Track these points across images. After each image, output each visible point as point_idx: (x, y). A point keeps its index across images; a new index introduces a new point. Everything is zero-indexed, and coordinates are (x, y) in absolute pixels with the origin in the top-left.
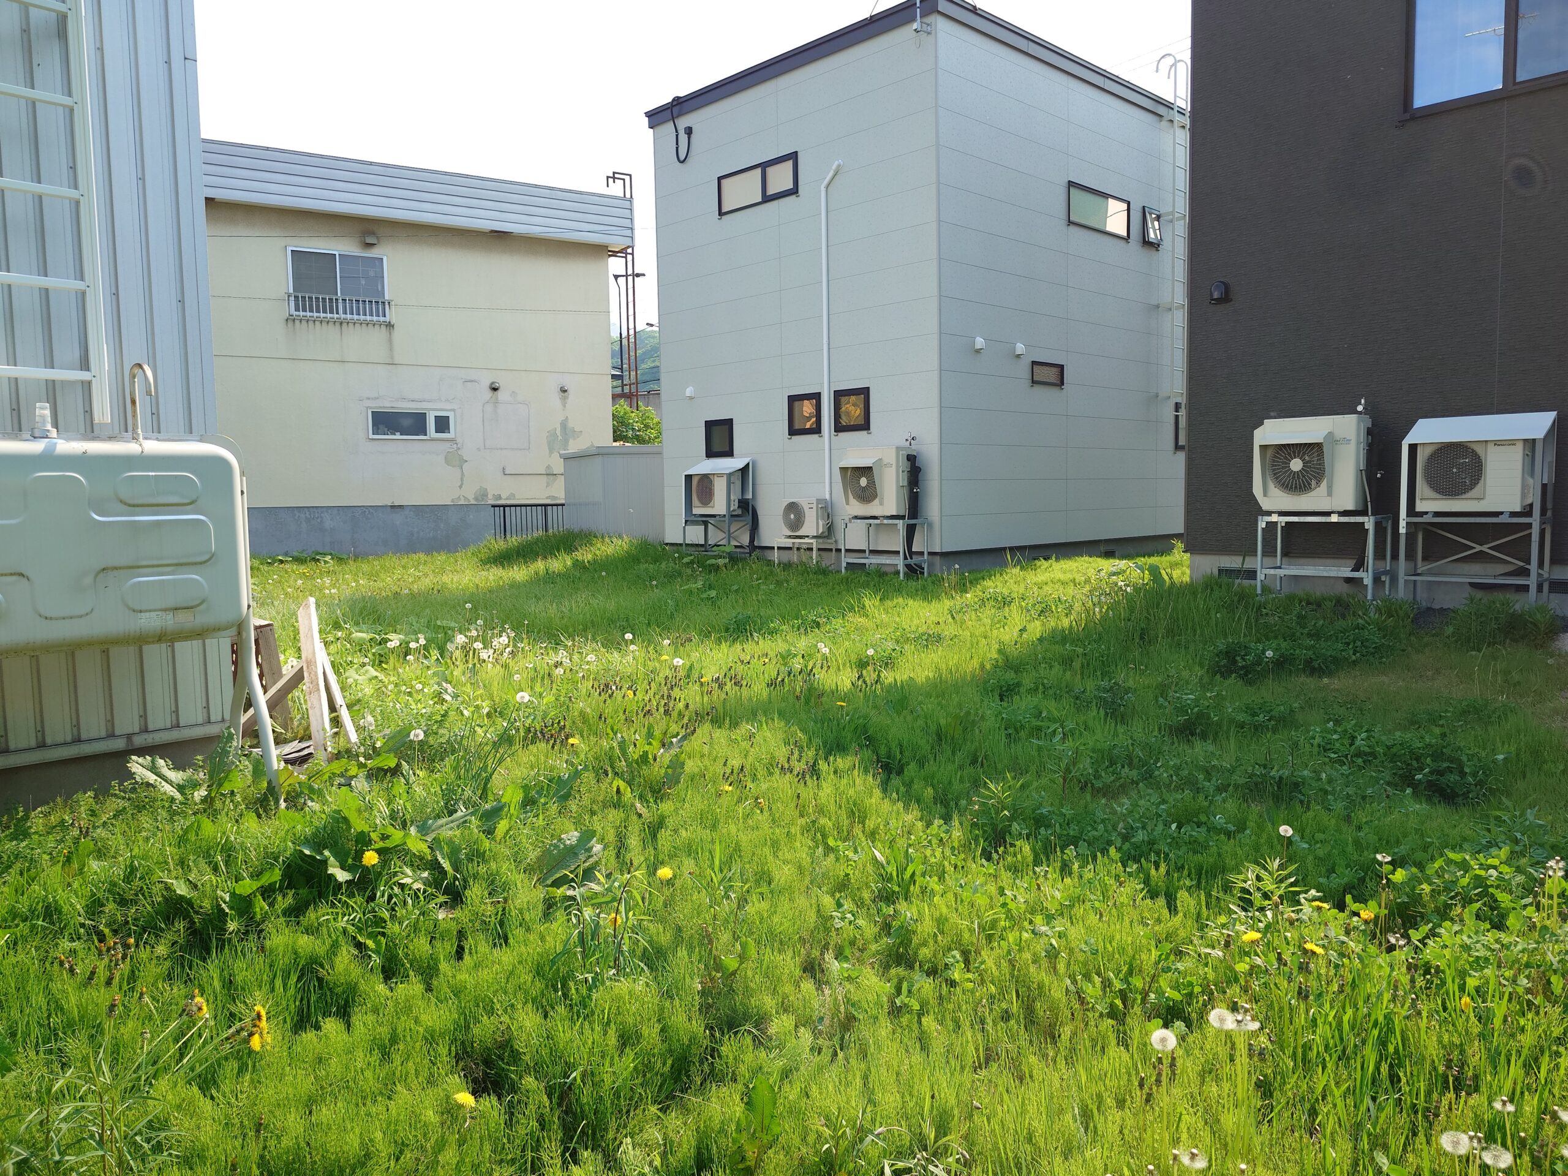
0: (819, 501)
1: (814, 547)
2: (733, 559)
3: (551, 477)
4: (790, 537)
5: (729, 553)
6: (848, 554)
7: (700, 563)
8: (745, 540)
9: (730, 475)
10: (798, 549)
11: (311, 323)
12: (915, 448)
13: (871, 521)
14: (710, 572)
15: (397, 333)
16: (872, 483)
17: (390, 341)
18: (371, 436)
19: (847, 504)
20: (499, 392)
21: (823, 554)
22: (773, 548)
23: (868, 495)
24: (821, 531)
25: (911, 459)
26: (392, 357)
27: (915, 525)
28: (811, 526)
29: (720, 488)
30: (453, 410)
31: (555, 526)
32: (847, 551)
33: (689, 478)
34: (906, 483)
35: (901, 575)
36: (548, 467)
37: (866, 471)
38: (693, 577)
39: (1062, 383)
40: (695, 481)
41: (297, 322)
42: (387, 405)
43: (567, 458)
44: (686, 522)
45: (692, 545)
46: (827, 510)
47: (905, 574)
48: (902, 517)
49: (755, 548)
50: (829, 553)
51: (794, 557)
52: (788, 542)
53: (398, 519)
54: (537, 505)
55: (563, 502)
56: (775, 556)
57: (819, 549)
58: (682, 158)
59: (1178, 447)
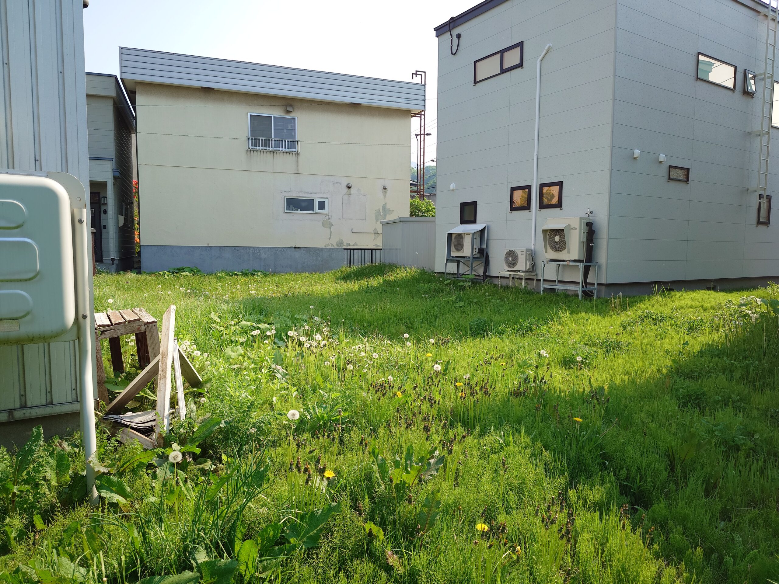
0: (527, 250)
1: (523, 277)
2: (474, 283)
3: (376, 235)
4: (508, 271)
5: (471, 279)
6: (545, 283)
7: (455, 285)
8: (481, 272)
9: (474, 234)
10: (513, 278)
11: (259, 152)
12: (592, 218)
13: (561, 263)
14: (460, 290)
15: (301, 157)
16: (563, 240)
17: (297, 161)
18: (286, 211)
19: (546, 252)
20: (351, 189)
21: (529, 282)
22: (498, 277)
23: (560, 247)
24: (528, 268)
25: (590, 225)
26: (298, 170)
27: (589, 266)
28: (522, 265)
29: (468, 241)
30: (327, 198)
31: (377, 260)
32: (544, 280)
33: (450, 235)
34: (585, 240)
35: (580, 297)
36: (375, 229)
37: (560, 232)
38: (449, 293)
39: (688, 179)
40: (453, 237)
41: (252, 152)
42: (295, 195)
43: (384, 224)
44: (447, 260)
45: (450, 274)
46: (532, 256)
47: (582, 297)
48: (581, 261)
49: (487, 277)
50: (532, 282)
51: (510, 283)
52: (507, 274)
53: (297, 254)
54: (367, 249)
55: (381, 248)
56: (499, 282)
57: (526, 279)
58: (454, 52)
59: (759, 223)
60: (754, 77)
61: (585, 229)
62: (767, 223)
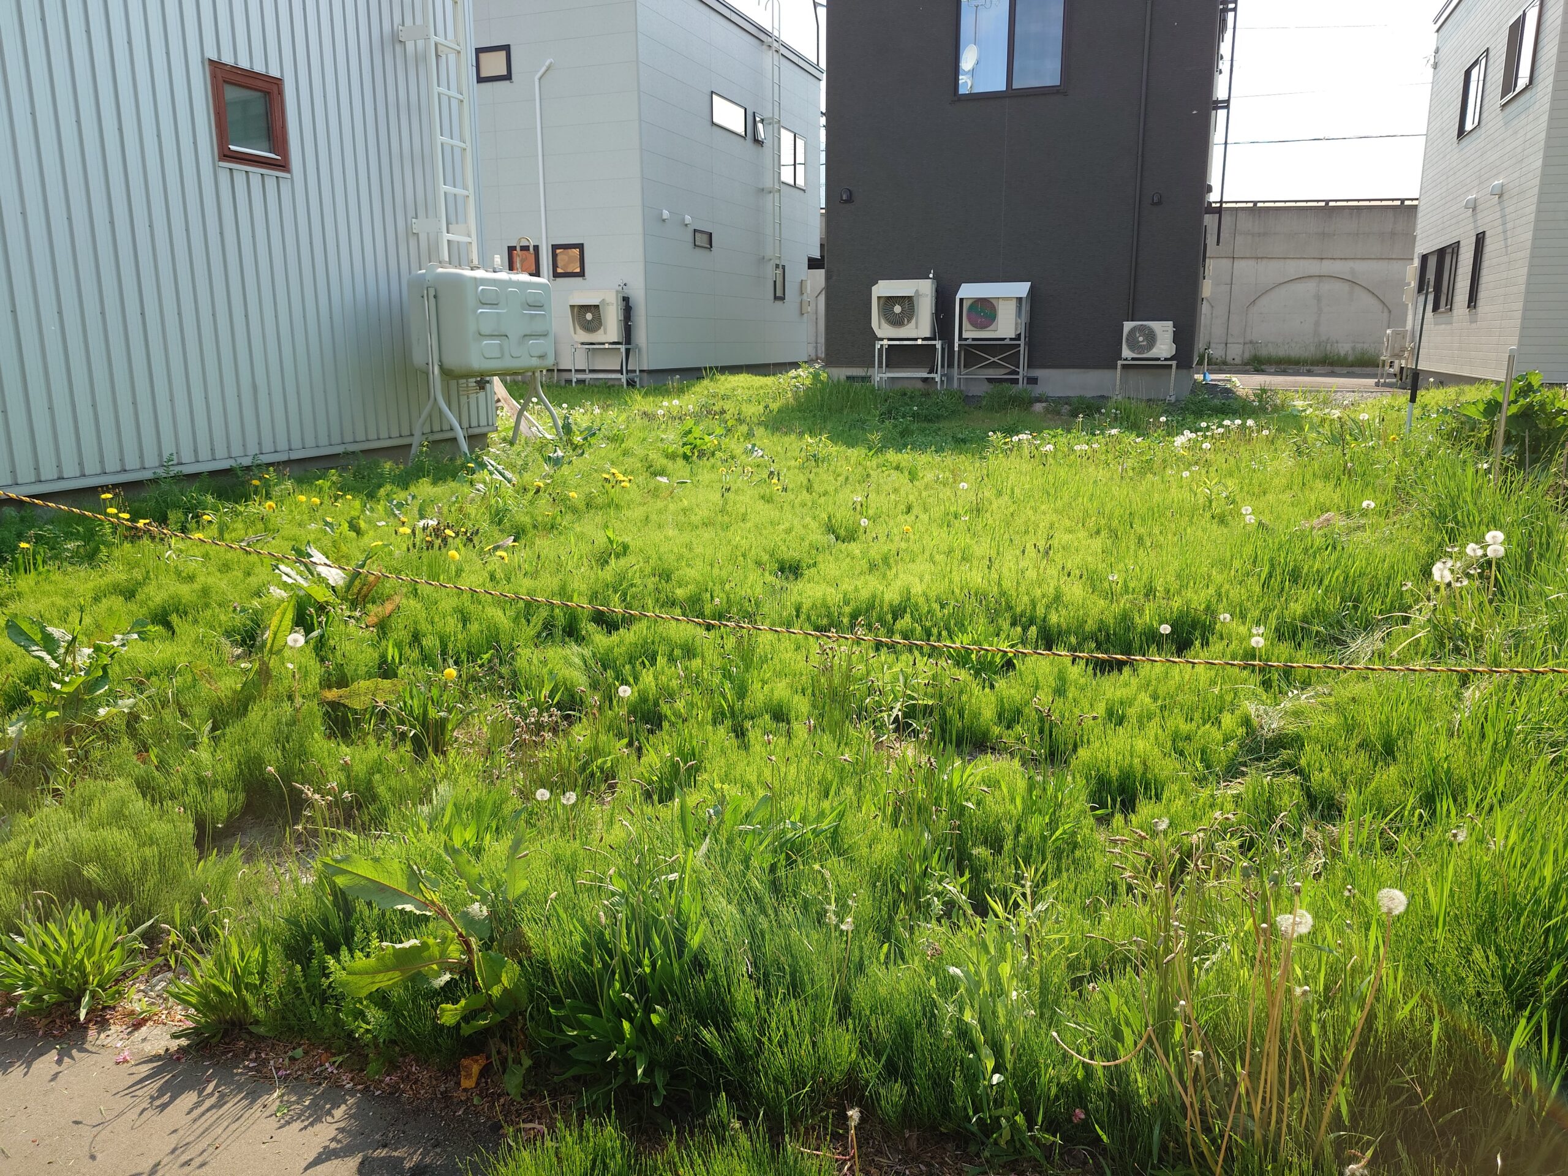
6: (577, 373)
12: (628, 292)
13: (596, 346)
16: (597, 318)
23: (593, 326)
25: (626, 299)
27: (630, 350)
34: (622, 318)
35: (625, 386)
37: (592, 308)
39: (711, 246)
47: (627, 383)
48: (619, 343)
59: (776, 298)
60: (762, 121)
61: (622, 305)
62: (782, 299)
